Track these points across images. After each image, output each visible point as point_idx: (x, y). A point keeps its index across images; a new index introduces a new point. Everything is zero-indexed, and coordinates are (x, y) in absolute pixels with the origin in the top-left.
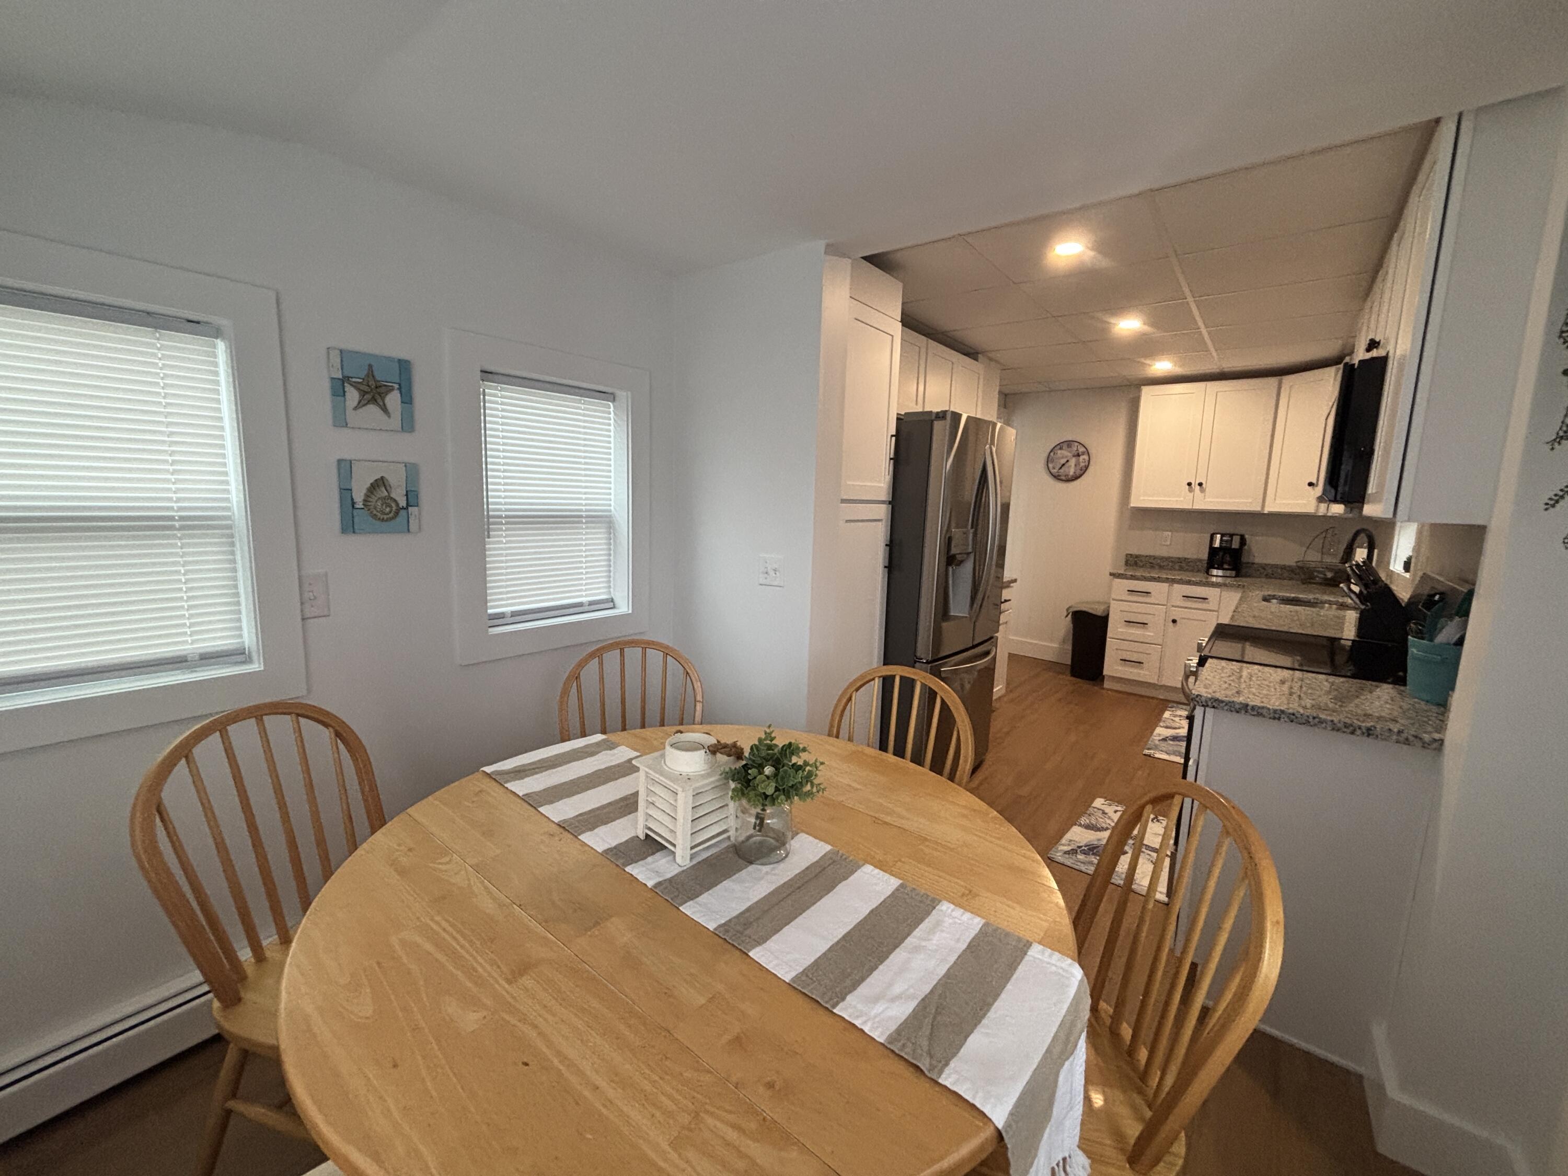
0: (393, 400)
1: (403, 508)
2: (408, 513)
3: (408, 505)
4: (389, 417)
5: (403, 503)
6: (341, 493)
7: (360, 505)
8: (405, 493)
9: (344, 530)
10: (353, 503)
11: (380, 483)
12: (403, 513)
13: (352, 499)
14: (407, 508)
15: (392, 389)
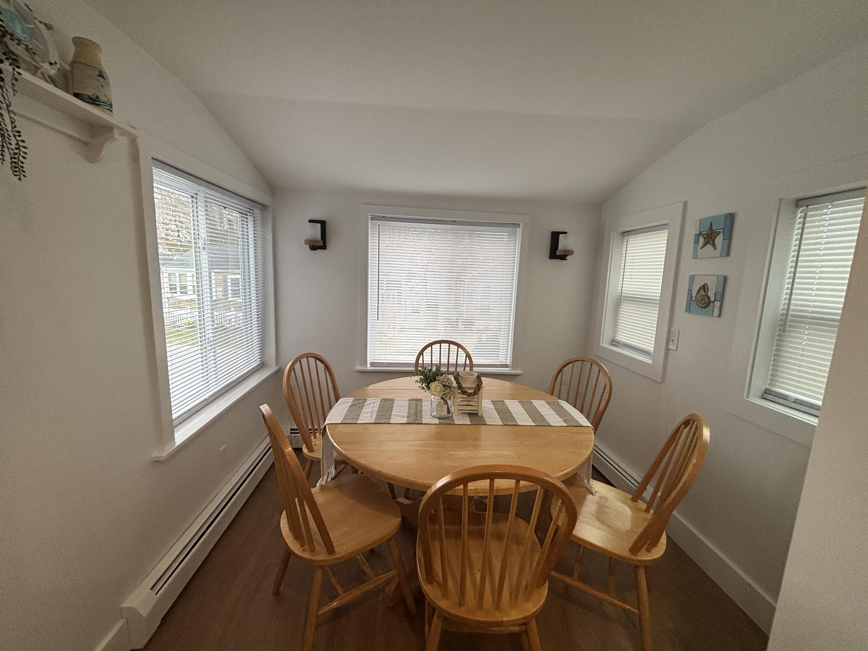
0: (719, 240)
1: (712, 302)
2: (714, 304)
3: (715, 300)
4: (715, 249)
5: (712, 299)
6: (688, 292)
7: (694, 299)
8: (714, 293)
9: (686, 311)
10: (692, 297)
11: (704, 287)
12: (711, 304)
13: (692, 295)
14: (713, 302)
15: (719, 233)
